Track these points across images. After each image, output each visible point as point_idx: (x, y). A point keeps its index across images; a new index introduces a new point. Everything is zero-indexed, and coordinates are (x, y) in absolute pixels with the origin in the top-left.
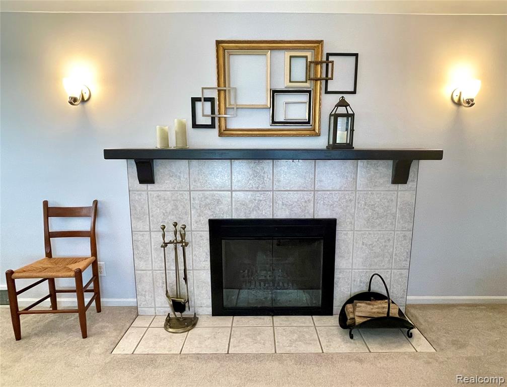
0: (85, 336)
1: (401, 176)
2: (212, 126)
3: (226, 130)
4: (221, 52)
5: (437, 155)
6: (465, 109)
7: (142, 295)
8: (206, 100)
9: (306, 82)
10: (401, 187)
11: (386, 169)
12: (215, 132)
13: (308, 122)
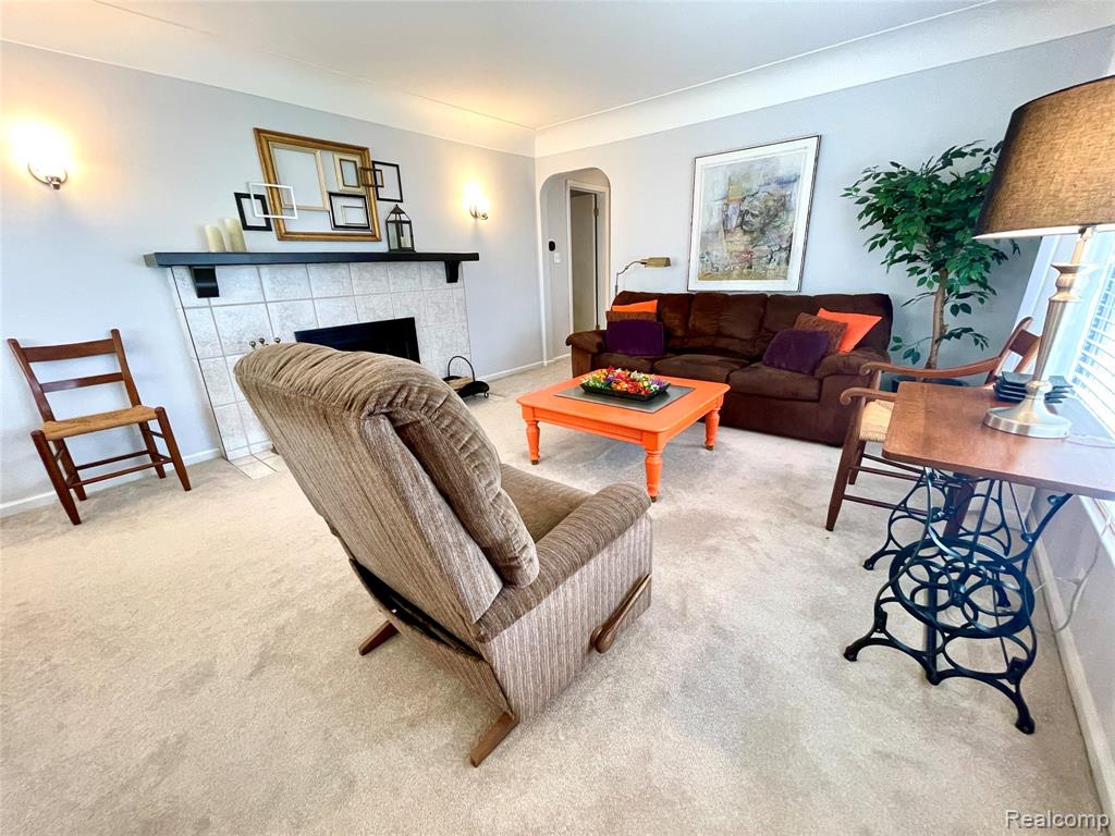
0: (187, 488)
1: (453, 276)
2: (268, 228)
3: (287, 233)
4: (264, 143)
5: (475, 257)
6: (480, 221)
7: (229, 435)
8: (256, 197)
9: (359, 187)
10: (453, 284)
11: (440, 269)
12: (272, 235)
13: (369, 228)
